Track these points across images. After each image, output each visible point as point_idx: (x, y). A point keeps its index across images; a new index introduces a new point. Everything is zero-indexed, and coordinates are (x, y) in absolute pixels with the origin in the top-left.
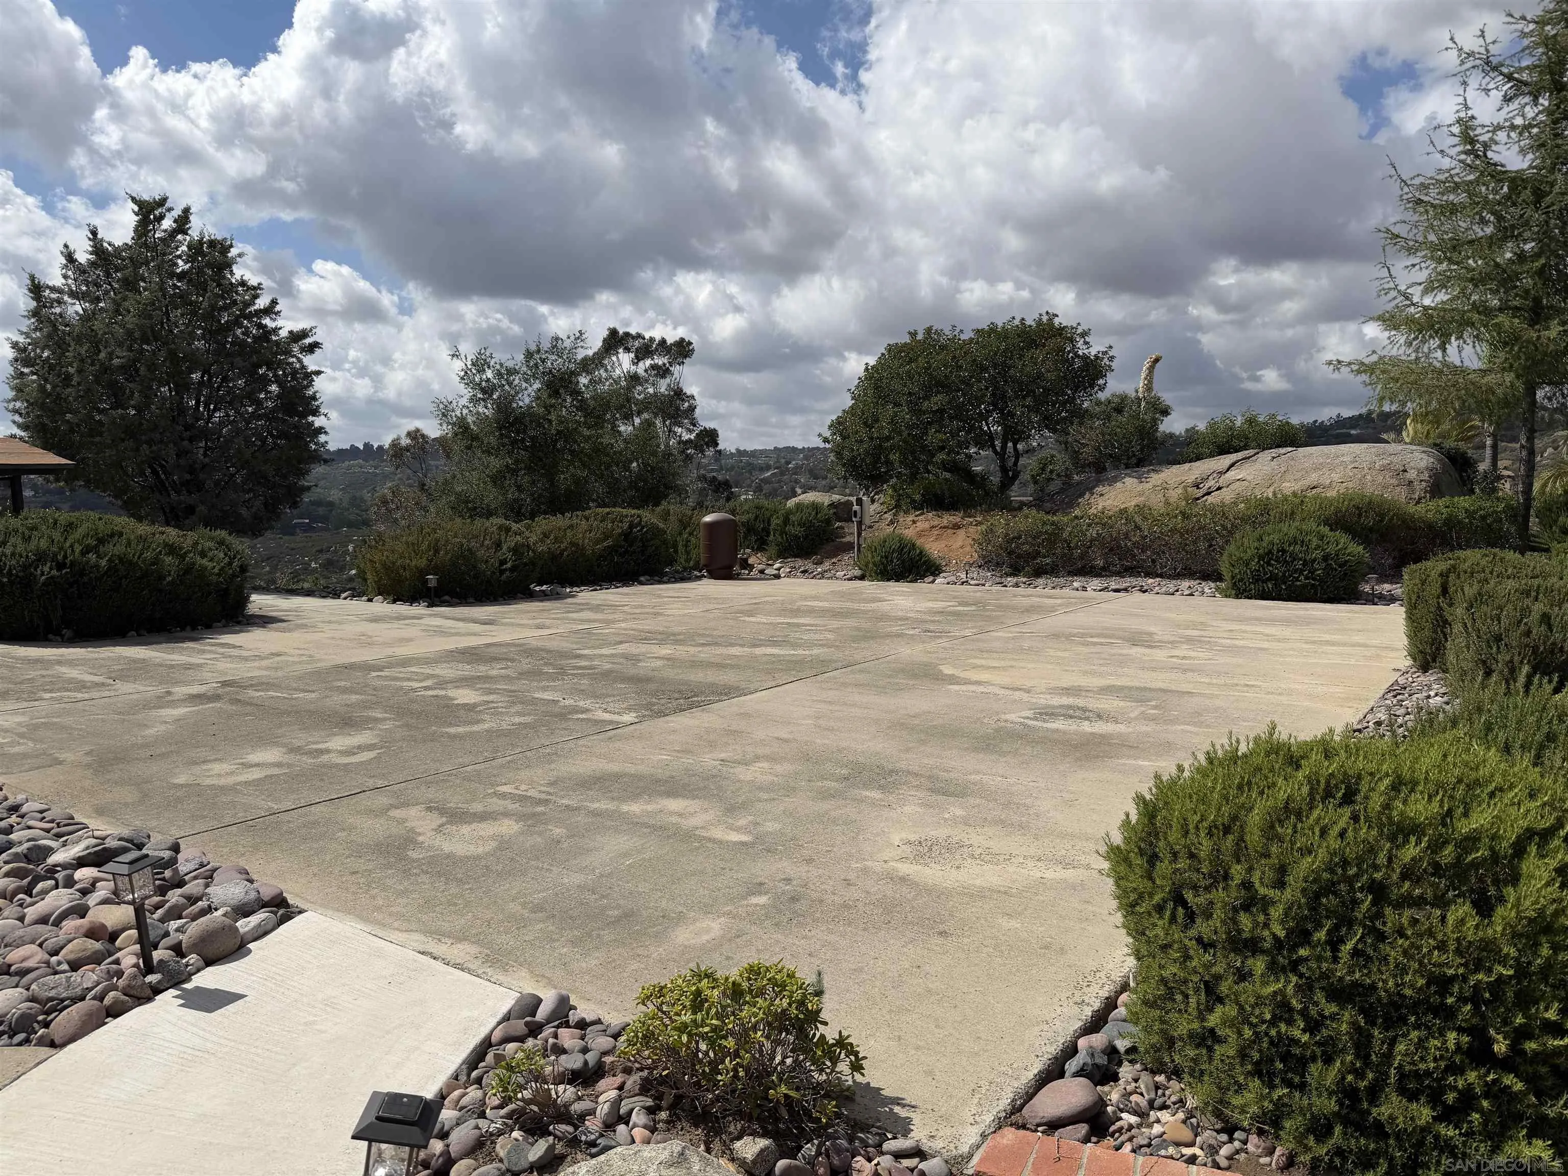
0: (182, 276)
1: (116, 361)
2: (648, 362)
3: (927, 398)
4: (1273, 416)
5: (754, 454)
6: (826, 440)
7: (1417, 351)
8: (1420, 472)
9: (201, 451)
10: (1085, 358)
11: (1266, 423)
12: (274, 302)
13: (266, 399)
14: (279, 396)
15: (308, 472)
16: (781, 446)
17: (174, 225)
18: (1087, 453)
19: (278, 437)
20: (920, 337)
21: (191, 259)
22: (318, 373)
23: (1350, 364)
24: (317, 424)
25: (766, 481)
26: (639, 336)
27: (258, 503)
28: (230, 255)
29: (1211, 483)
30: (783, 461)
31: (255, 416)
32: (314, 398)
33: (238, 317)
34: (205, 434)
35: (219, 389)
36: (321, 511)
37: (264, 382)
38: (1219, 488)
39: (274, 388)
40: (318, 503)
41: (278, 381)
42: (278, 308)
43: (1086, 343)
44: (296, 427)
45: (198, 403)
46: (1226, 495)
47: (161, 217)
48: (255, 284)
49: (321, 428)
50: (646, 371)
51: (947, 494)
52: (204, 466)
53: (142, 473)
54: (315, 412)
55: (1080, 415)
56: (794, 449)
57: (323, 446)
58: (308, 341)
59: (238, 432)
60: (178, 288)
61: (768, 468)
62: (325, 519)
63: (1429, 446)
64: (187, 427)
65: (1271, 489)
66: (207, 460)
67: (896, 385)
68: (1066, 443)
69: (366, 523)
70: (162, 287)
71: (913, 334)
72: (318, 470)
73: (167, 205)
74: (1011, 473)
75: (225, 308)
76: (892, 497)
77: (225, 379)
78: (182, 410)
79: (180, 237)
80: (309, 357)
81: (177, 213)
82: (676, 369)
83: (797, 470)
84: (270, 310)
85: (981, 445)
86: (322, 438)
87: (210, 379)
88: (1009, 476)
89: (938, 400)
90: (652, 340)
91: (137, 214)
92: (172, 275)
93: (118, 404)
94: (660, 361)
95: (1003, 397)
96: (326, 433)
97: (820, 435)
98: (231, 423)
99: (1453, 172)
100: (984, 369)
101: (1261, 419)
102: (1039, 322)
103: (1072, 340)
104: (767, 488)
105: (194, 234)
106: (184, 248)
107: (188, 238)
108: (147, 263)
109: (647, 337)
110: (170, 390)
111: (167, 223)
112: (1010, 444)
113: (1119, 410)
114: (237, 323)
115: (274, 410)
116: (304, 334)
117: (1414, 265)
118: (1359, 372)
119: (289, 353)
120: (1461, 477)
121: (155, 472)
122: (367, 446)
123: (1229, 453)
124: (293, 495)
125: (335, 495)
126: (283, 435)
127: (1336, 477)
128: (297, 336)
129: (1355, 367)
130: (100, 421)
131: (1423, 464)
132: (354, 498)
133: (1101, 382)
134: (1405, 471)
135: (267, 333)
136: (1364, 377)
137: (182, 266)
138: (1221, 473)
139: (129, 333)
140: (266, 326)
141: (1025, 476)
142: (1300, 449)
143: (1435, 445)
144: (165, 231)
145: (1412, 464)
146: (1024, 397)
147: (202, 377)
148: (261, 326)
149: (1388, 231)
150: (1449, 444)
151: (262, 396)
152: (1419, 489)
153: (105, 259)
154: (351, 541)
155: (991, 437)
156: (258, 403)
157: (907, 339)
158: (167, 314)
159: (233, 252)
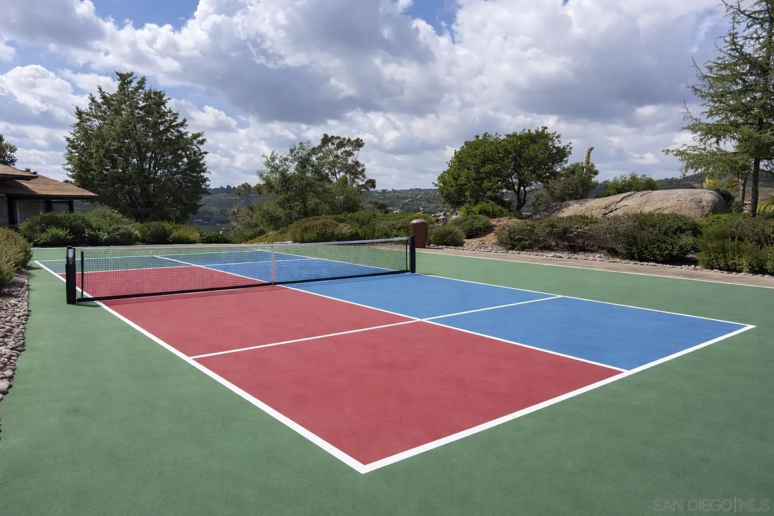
0: (141, 109)
1: (112, 148)
2: (343, 149)
3: (483, 166)
4: (644, 176)
5: (401, 192)
6: (436, 185)
7: (705, 144)
8: (708, 202)
9: (152, 188)
10: (558, 148)
11: (641, 179)
12: (185, 120)
13: (182, 164)
14: (187, 164)
15: (201, 198)
16: (414, 188)
17: (137, 85)
18: (557, 193)
19: (188, 182)
20: (481, 138)
21: (145, 100)
22: (206, 153)
23: (673, 151)
24: (205, 177)
25: (406, 204)
26: (338, 138)
27: (178, 213)
28: (163, 99)
29: (613, 207)
30: (414, 195)
31: (176, 173)
32: (204, 164)
33: (168, 127)
34: (154, 180)
35: (160, 160)
36: (207, 216)
37: (182, 157)
38: (616, 209)
39: (185, 160)
40: (205, 212)
41: (187, 156)
42: (186, 123)
43: (559, 141)
44: (195, 177)
45: (150, 166)
46: (620, 212)
47: (131, 82)
48: (176, 112)
49: (207, 178)
50: (342, 154)
51: (491, 211)
52: (153, 195)
53: (125, 198)
54: (204, 171)
55: (555, 175)
56: (420, 190)
57: (208, 186)
58: (200, 138)
59: (169, 180)
60: (140, 114)
61: (407, 198)
62: (209, 220)
63: (713, 190)
64: (146, 178)
65: (640, 210)
66: (154, 193)
67: (469, 160)
68: (548, 187)
69: (228, 221)
70: (132, 113)
71: (477, 137)
72: (205, 198)
73: (134, 76)
74: (522, 202)
75: (162, 123)
76: (465, 212)
77: (163, 156)
78: (143, 170)
79: (140, 91)
80: (202, 145)
81: (139, 79)
82: (355, 153)
83: (421, 199)
84: (182, 125)
85: (508, 188)
86: (207, 183)
87: (155, 155)
88: (521, 203)
89: (488, 167)
90: (344, 139)
91: (119, 80)
92: (137, 108)
93: (114, 166)
94: (347, 149)
95: (520, 166)
96: (209, 181)
97: (433, 183)
98: (166, 175)
99: (724, 59)
100: (510, 153)
101: (639, 177)
102: (537, 132)
103: (552, 140)
104: (406, 208)
105: (147, 89)
106: (143, 96)
107: (144, 91)
108: (125, 103)
109: (342, 138)
110: (137, 161)
111: (134, 84)
112: (522, 188)
113: (573, 172)
114: (167, 130)
115: (185, 170)
116: (199, 135)
117: (704, 105)
118: (676, 155)
119: (192, 144)
120: (727, 204)
121: (131, 198)
122: (228, 187)
123: (623, 193)
124: (194, 209)
125: (214, 209)
126: (190, 181)
127: (669, 204)
128: (195, 136)
129: (675, 153)
130: (106, 174)
131: (709, 199)
132: (222, 210)
133: (566, 159)
134: (701, 202)
135: (181, 135)
136: (679, 157)
137: (141, 104)
138: (618, 202)
139: (118, 134)
140: (181, 131)
141: (529, 203)
142: (654, 191)
143: (716, 190)
144: (133, 88)
145: (705, 198)
146: (529, 166)
147: (152, 154)
148: (178, 131)
149: (693, 87)
150: (723, 189)
151: (180, 163)
152: (707, 209)
153: (107, 101)
154: (221, 230)
155: (513, 184)
156: (178, 167)
157: (474, 139)
158: (135, 126)
159: (165, 98)
